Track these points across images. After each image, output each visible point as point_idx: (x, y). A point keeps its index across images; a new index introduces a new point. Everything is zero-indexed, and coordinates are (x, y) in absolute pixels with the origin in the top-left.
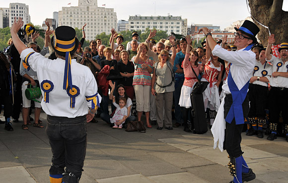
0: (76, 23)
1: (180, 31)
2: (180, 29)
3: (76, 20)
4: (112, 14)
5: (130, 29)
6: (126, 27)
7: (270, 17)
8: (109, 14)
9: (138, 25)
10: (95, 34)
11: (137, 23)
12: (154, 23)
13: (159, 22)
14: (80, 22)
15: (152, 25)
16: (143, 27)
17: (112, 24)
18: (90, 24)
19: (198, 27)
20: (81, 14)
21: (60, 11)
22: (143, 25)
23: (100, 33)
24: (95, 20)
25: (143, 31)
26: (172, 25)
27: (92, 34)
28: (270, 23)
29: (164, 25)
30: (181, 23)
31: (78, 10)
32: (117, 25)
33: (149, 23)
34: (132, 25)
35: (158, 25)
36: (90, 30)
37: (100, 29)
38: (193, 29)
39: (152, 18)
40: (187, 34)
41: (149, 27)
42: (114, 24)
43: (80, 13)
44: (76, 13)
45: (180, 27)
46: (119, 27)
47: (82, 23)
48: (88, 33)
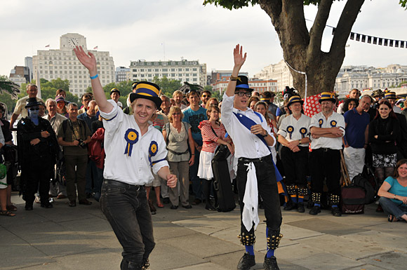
0: (59, 72)
1: (198, 79)
2: (198, 77)
3: (58, 68)
4: (107, 60)
5: (132, 79)
6: (127, 77)
7: (307, 60)
8: (103, 59)
9: (142, 73)
10: (85, 86)
11: (141, 70)
12: (163, 70)
13: (169, 68)
14: (63, 70)
15: (160, 72)
16: (150, 76)
17: (108, 73)
18: (78, 73)
19: (220, 74)
20: (65, 59)
21: (34, 56)
22: (150, 73)
26: (187, 72)
27: (81, 86)
28: (307, 67)
29: (176, 72)
30: (198, 69)
31: (60, 54)
32: (114, 73)
33: (157, 70)
34: (135, 73)
35: (169, 72)
36: (78, 81)
38: (215, 77)
39: (160, 63)
40: (207, 83)
41: (157, 75)
42: (110, 72)
43: (63, 58)
44: (58, 58)
45: (198, 75)
46: (117, 76)
47: (66, 72)
48: (76, 86)
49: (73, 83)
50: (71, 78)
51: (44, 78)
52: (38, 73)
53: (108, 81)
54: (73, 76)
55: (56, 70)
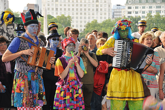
0: (63, 10)
3: (63, 5)
5: (127, 15)
6: (122, 14)
9: (137, 10)
10: (85, 22)
11: (136, 8)
12: (157, 7)
14: (67, 7)
15: (154, 9)
17: (105, 10)
18: (79, 10)
22: (144, 10)
23: (91, 21)
24: (85, 6)
25: (143, 17)
27: (81, 22)
32: (111, 10)
33: (150, 7)
34: (130, 10)
36: (79, 18)
37: (91, 16)
41: (151, 12)
42: (107, 10)
46: (113, 13)
47: (69, 9)
48: (77, 22)
49: (75, 20)
50: (73, 14)
51: (51, 14)
52: (46, 10)
53: (105, 18)
54: (75, 13)
55: (61, 7)
